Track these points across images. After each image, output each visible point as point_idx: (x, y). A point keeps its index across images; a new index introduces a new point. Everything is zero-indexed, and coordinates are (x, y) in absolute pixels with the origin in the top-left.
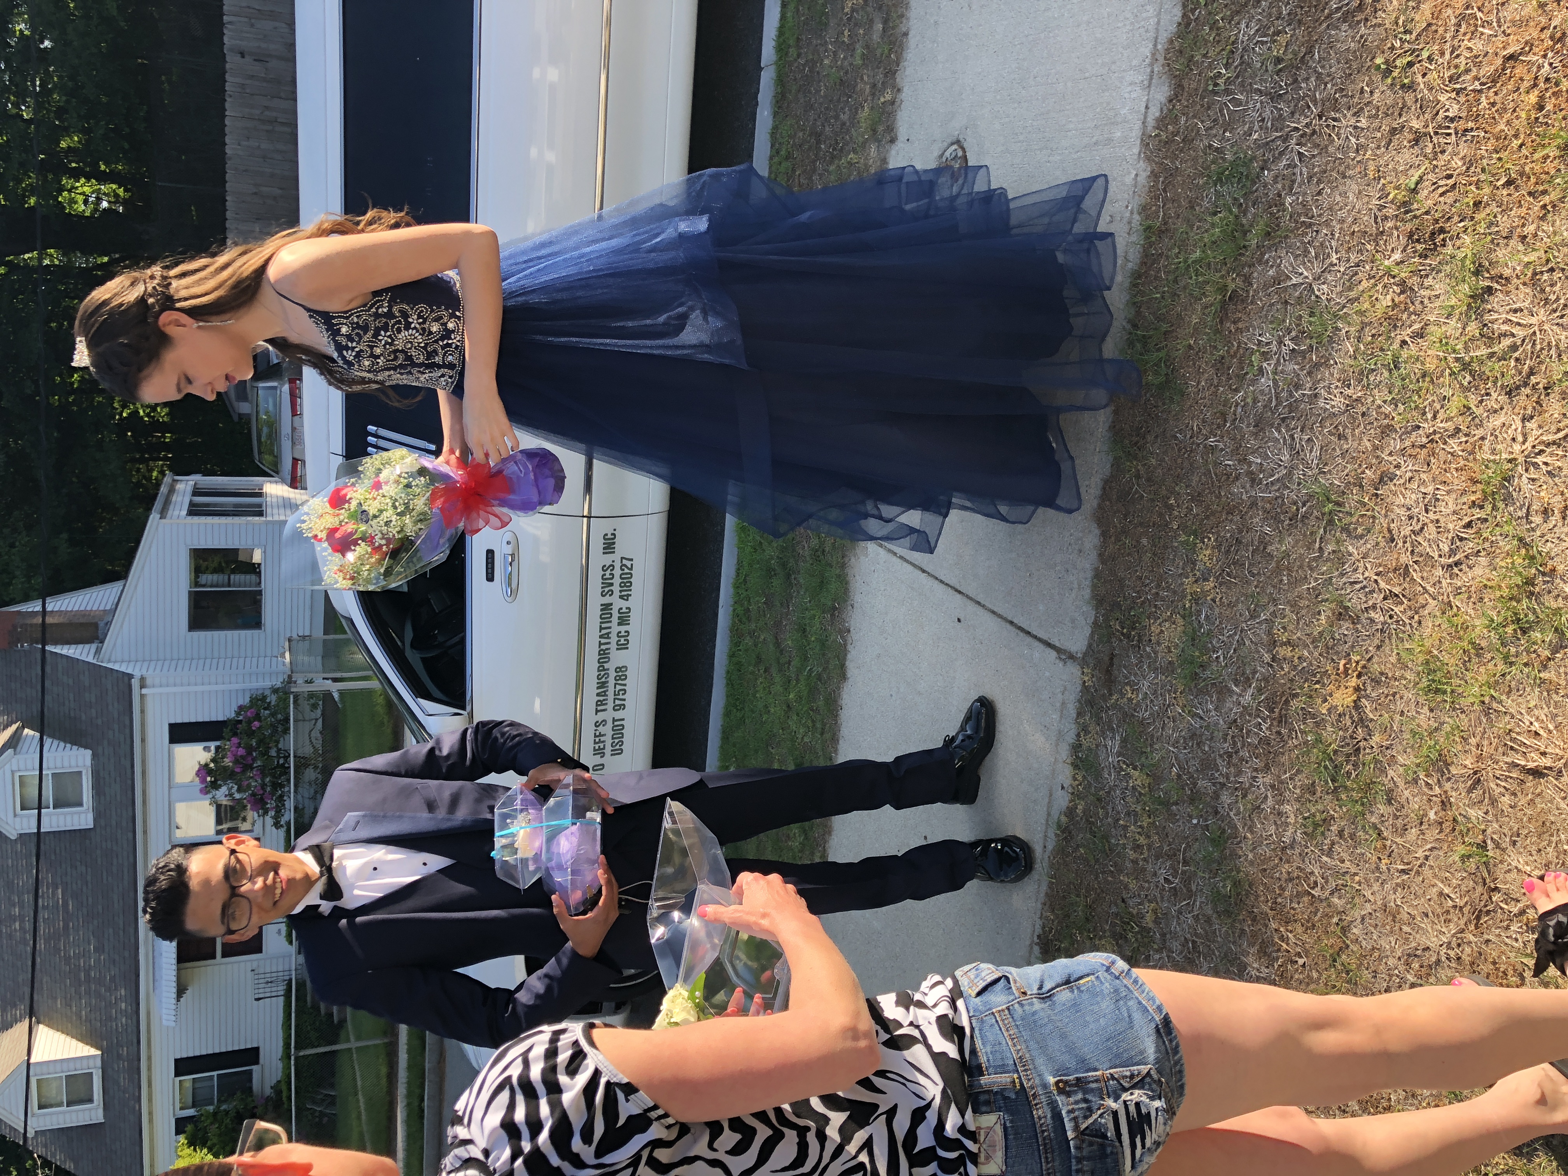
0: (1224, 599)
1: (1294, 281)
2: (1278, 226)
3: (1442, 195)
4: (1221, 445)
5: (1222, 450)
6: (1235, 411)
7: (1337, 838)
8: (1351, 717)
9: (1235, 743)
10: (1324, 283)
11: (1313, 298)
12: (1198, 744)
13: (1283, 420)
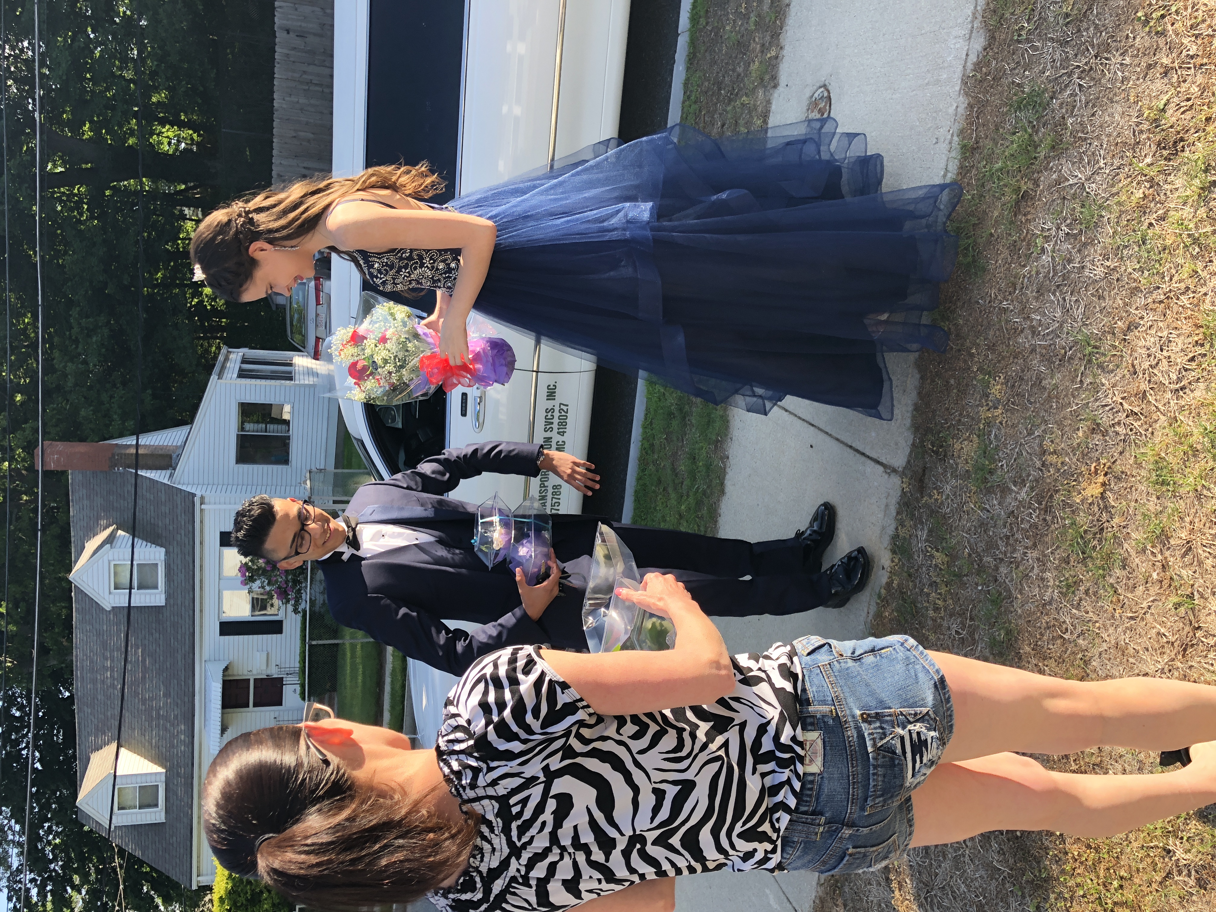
0: (1009, 422)
1: (1071, 182)
2: (1061, 141)
3: (1183, 113)
4: (1011, 307)
5: (1012, 311)
6: (1023, 281)
7: (1084, 596)
8: (1099, 505)
10: (1093, 183)
11: (1085, 194)
12: (985, 531)
13: (1058, 286)
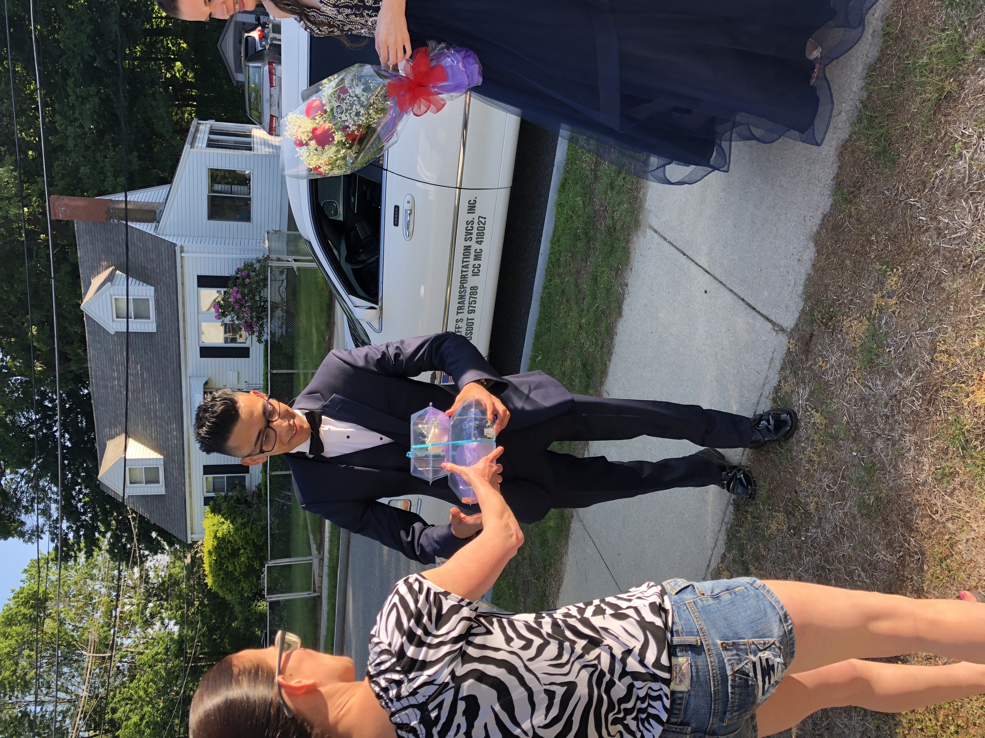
0: (902, 313)
4: (919, 205)
5: (919, 208)
6: (934, 182)
7: (959, 487)
9: (892, 410)
12: (865, 405)
13: (972, 194)
